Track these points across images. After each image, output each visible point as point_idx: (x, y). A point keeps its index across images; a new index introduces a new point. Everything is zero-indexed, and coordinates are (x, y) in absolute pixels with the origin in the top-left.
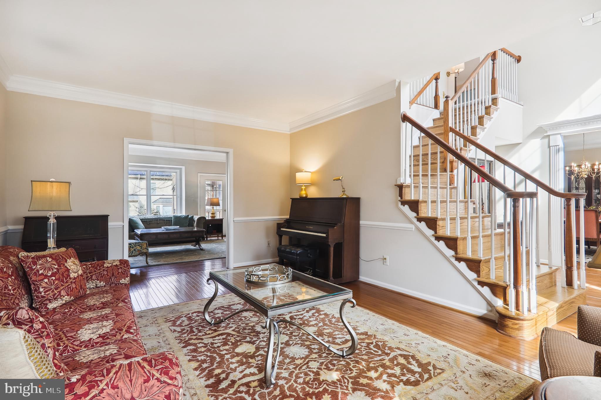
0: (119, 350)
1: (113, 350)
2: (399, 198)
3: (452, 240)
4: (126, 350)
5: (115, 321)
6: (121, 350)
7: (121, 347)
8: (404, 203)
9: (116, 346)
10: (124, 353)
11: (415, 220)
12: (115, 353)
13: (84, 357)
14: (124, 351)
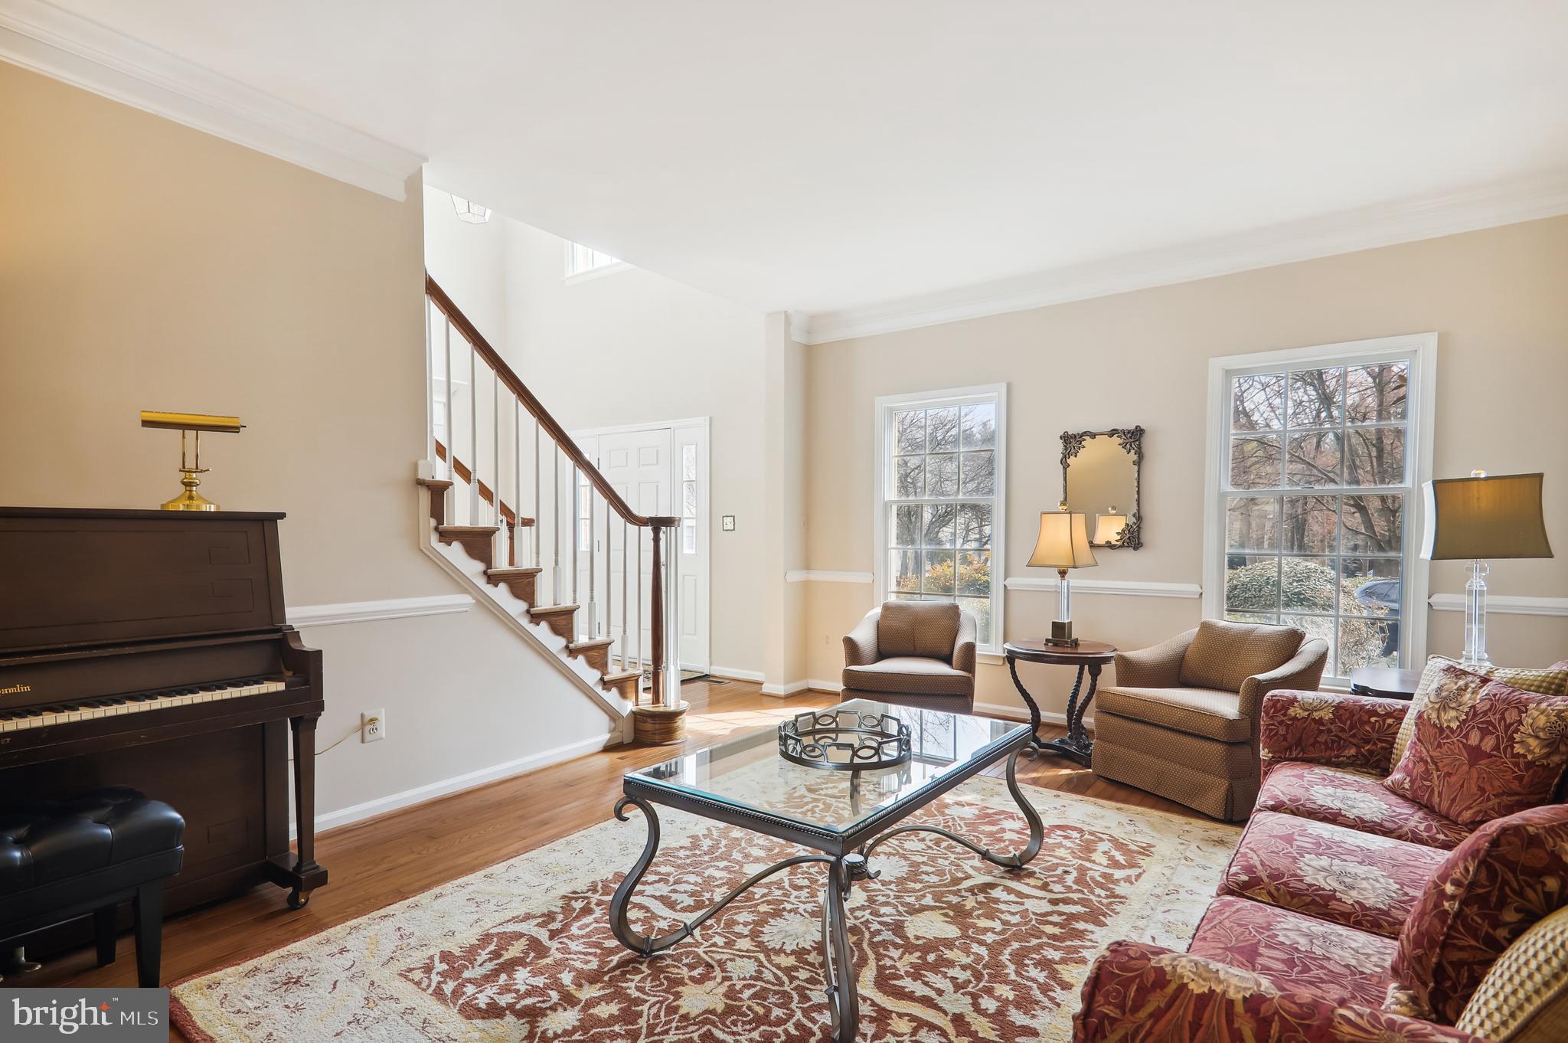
0: (1298, 856)
1: (1312, 863)
2: (433, 522)
3: (564, 614)
4: (1286, 851)
5: (1267, 933)
6: (1296, 855)
7: (1291, 860)
8: (447, 536)
9: (1300, 869)
10: (1292, 847)
11: (481, 582)
12: (1310, 854)
13: (1377, 881)
14: (1290, 849)
